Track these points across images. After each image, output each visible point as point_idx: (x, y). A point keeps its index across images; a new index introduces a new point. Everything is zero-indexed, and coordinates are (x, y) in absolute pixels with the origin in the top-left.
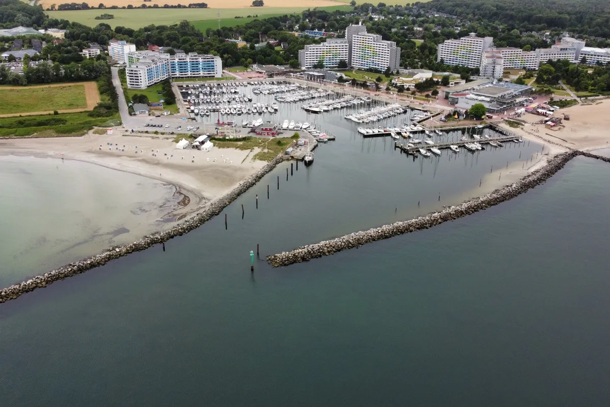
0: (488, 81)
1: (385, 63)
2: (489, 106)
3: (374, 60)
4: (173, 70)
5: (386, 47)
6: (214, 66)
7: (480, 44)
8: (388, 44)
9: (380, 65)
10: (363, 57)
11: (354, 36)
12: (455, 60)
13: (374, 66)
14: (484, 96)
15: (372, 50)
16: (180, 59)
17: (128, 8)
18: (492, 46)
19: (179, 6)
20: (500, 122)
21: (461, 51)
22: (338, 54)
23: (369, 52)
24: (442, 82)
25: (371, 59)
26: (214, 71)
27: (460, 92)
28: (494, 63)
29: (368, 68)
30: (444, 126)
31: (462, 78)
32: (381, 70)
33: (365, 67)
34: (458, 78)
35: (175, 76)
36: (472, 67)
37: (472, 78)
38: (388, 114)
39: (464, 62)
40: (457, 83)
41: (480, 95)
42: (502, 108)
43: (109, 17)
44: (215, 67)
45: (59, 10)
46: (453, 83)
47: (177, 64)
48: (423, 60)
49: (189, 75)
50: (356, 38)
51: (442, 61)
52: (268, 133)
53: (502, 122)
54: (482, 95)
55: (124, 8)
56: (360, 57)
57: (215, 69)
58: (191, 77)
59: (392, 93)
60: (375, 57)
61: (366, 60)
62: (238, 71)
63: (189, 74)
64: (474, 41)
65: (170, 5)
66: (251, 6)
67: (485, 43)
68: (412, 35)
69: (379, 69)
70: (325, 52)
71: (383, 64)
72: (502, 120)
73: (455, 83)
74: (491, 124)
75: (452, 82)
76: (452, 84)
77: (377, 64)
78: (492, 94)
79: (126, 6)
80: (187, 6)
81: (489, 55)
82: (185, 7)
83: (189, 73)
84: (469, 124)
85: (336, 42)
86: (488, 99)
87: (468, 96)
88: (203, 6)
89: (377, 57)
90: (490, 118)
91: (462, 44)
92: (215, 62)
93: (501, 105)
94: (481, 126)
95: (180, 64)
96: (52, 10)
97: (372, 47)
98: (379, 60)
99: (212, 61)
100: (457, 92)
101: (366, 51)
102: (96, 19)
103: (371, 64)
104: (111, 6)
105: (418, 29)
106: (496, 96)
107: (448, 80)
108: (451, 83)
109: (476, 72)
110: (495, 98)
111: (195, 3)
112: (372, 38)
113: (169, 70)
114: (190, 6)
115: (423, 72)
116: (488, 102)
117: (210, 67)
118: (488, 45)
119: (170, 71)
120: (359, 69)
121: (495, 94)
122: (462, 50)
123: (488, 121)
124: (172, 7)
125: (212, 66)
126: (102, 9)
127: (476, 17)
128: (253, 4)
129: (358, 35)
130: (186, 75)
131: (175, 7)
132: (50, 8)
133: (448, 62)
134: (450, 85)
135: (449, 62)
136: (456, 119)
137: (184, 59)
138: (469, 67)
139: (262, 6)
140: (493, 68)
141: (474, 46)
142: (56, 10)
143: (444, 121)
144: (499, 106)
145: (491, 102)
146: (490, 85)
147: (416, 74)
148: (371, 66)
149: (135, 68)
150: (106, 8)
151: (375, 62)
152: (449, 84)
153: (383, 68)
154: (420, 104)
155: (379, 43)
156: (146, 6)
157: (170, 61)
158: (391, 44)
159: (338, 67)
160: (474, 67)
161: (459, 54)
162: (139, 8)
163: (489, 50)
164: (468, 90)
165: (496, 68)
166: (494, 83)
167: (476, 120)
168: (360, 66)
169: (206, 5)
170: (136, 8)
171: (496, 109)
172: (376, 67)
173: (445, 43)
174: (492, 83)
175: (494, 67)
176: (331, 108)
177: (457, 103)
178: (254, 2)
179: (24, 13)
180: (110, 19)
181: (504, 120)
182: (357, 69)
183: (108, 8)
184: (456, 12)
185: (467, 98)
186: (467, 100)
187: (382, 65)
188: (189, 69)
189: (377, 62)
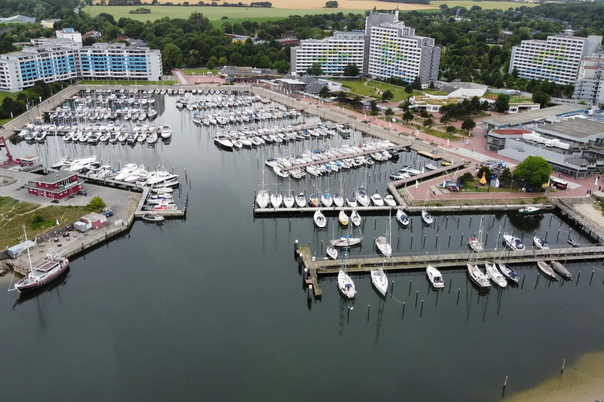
0: (581, 107)
1: (414, 71)
2: (565, 161)
3: (399, 65)
4: (86, 66)
5: (416, 45)
6: (145, 64)
7: (579, 46)
8: (420, 40)
9: (406, 73)
10: (383, 61)
11: (373, 27)
12: (536, 72)
13: (398, 75)
14: (558, 138)
15: (396, 49)
16: (94, 51)
17: (184, 5)
18: (600, 50)
19: (240, 5)
20: (580, 201)
21: (546, 57)
22: (348, 55)
23: (392, 52)
24: (497, 104)
25: (395, 64)
26: (145, 71)
27: (517, 125)
28: (599, 77)
29: (389, 77)
30: (447, 202)
31: (536, 100)
32: (407, 81)
33: (386, 76)
34: (528, 100)
35: (88, 76)
36: (562, 83)
37: (553, 100)
38: (353, 162)
39: (551, 74)
40: (525, 109)
41: (550, 135)
42: (594, 166)
43: (145, 12)
44: (147, 65)
45: (109, 5)
46: (517, 108)
47: (90, 59)
48: (486, 70)
49: (110, 76)
50: (375, 31)
51: (515, 72)
52: (47, 193)
53: (588, 201)
54: (554, 137)
55: (179, 5)
56: (381, 61)
57: (148, 69)
58: (112, 78)
59: (394, 120)
60: (400, 61)
61: (387, 66)
62: (193, 73)
63: (109, 74)
64: (570, 41)
65: (230, 3)
66: (324, 7)
67: (587, 44)
68: (493, 39)
69: (405, 80)
70: (328, 51)
71: (410, 71)
72: (588, 195)
73: (520, 108)
74: (560, 206)
75: (513, 105)
76: (514, 110)
77: (402, 72)
78: (577, 136)
79: (182, 3)
80: (249, 5)
81: (591, 64)
82: (246, 6)
83: (109, 72)
84: (508, 200)
85: (345, 37)
86: (566, 146)
87: (526, 136)
88: (267, 5)
89: (403, 61)
90: (563, 187)
91: (548, 46)
92: (147, 58)
93: (592, 161)
94: (532, 208)
95: (95, 57)
96: (102, 5)
97: (397, 46)
98: (406, 66)
99: (142, 56)
100: (509, 126)
101: (389, 52)
102: (130, 13)
103: (394, 71)
104: (166, 3)
105: (508, 33)
106: (585, 140)
107: (508, 102)
108: (511, 108)
109: (568, 91)
110: (581, 143)
111: (258, 2)
112: (397, 31)
113: (79, 66)
114: (252, 5)
115: (469, 87)
116: (564, 151)
117: (140, 64)
118: (591, 48)
119: (81, 68)
120: (378, 79)
121: (585, 135)
122: (549, 56)
123: (554, 197)
124: (233, 5)
125: (142, 64)
126: (155, 5)
127: (595, 22)
128: (326, 5)
129: (379, 26)
130: (104, 74)
131: (235, 6)
132: (100, 3)
133: (524, 74)
134: (510, 112)
135: (526, 74)
136: (482, 185)
137: (100, 52)
138: (556, 82)
139: (336, 7)
140: (595, 85)
141: (568, 49)
142: (106, 5)
143: (453, 190)
144: (585, 162)
145: (570, 151)
146: (582, 116)
147: (455, 90)
148: (394, 75)
149: (4, 60)
150: (160, 5)
151: (399, 69)
152: (507, 109)
153: (410, 78)
154: (432, 144)
155: (412, 40)
156: (204, 3)
157: (80, 53)
158: (426, 41)
159: (344, 74)
160: (565, 84)
161: (543, 62)
162: (196, 5)
163: (594, 56)
164: (534, 122)
165: (600, 85)
166: (591, 112)
167: (527, 191)
168: (379, 75)
169: (270, 4)
170: (192, 5)
171: (578, 168)
172: (401, 76)
173: (522, 45)
174: (586, 112)
175: (598, 84)
176: (260, 141)
177: (502, 147)
178: (327, 3)
179: (46, 3)
180: (145, 13)
181: (593, 196)
182: (376, 78)
183: (162, 5)
184: (570, 17)
185: (522, 140)
186: (521, 143)
187: (410, 74)
188: (109, 67)
189: (402, 69)
